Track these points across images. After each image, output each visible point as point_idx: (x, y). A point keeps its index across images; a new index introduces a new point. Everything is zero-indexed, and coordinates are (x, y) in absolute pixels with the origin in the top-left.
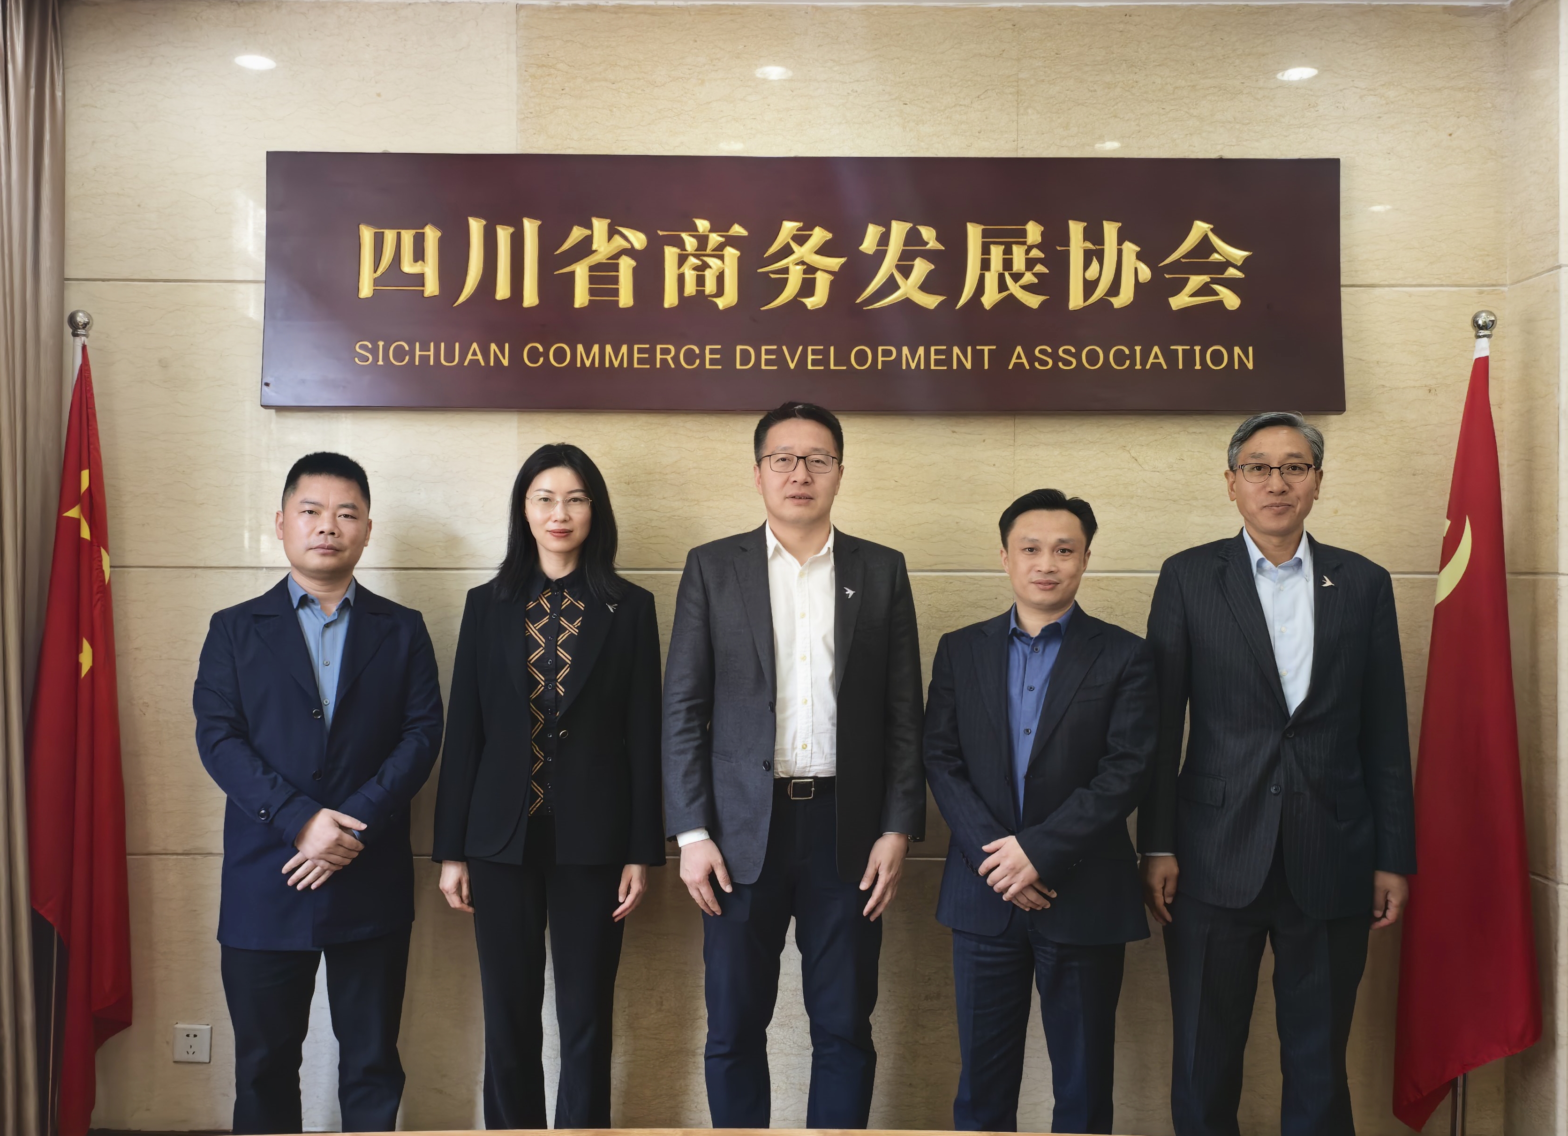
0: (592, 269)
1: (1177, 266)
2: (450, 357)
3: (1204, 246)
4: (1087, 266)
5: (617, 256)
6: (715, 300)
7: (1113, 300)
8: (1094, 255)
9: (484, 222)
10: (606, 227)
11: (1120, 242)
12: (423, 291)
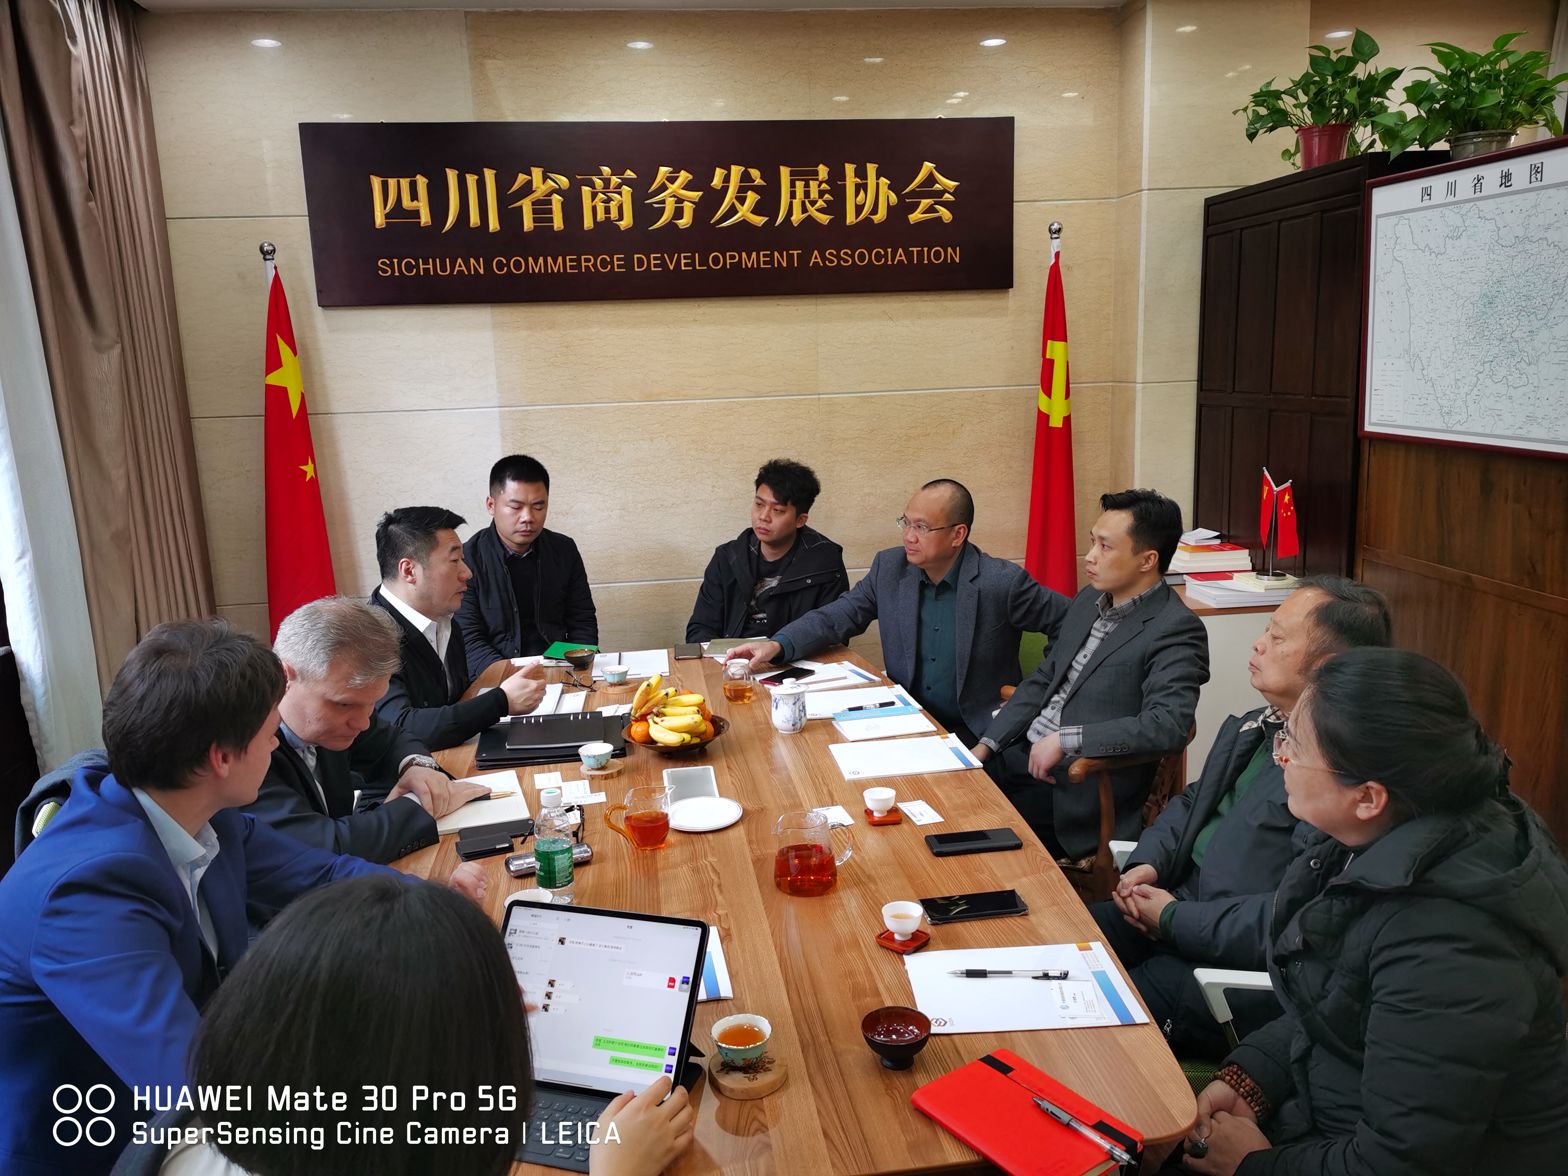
0: (533, 204)
1: (913, 194)
2: (444, 269)
3: (931, 180)
4: (857, 195)
5: (550, 194)
6: (618, 223)
7: (872, 217)
8: (861, 187)
9: (457, 172)
10: (541, 173)
11: (878, 179)
12: (420, 222)
